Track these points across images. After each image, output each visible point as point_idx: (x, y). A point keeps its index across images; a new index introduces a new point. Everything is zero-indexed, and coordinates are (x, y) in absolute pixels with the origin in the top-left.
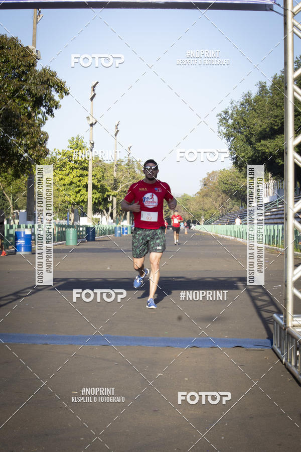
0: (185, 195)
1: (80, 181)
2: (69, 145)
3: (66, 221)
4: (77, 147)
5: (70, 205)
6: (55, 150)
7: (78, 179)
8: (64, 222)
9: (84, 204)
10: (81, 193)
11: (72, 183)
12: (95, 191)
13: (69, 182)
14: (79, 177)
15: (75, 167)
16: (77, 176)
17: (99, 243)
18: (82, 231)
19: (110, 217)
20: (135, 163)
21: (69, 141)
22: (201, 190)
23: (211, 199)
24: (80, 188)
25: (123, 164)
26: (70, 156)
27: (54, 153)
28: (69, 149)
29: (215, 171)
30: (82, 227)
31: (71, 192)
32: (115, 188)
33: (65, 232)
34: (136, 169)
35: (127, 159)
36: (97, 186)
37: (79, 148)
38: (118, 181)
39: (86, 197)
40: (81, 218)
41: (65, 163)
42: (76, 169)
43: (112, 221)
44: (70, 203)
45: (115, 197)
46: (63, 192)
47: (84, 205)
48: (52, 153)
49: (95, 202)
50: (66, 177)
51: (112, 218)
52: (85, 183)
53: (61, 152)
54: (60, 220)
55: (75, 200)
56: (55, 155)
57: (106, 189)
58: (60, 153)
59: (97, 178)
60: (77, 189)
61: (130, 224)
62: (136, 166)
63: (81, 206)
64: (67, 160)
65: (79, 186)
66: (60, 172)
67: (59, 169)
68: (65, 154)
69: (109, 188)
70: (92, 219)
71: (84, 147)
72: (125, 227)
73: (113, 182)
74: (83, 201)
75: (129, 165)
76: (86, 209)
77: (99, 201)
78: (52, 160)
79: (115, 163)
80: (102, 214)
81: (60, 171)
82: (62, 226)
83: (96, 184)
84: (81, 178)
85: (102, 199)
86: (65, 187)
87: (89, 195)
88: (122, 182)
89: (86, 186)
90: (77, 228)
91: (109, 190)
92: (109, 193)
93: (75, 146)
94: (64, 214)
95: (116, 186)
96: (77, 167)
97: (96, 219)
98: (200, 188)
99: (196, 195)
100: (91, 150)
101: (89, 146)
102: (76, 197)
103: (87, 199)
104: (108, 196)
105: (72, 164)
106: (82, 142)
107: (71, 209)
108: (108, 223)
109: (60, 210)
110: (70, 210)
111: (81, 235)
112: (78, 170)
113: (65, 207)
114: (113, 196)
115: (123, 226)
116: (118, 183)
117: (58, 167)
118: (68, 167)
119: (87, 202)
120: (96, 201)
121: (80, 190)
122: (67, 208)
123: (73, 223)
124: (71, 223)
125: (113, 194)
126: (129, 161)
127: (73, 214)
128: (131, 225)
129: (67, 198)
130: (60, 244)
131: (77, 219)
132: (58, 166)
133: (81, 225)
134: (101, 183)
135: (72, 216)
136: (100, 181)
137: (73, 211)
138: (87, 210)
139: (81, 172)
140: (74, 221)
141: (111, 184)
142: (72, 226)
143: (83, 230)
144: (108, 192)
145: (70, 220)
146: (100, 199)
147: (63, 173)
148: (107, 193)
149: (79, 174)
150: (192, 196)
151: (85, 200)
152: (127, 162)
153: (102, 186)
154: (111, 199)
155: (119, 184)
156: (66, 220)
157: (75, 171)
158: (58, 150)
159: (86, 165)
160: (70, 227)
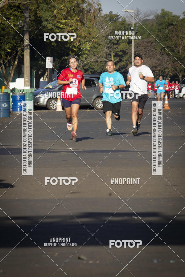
61: (31, 86)
72: (18, 94)
115: (14, 90)
128: (33, 90)
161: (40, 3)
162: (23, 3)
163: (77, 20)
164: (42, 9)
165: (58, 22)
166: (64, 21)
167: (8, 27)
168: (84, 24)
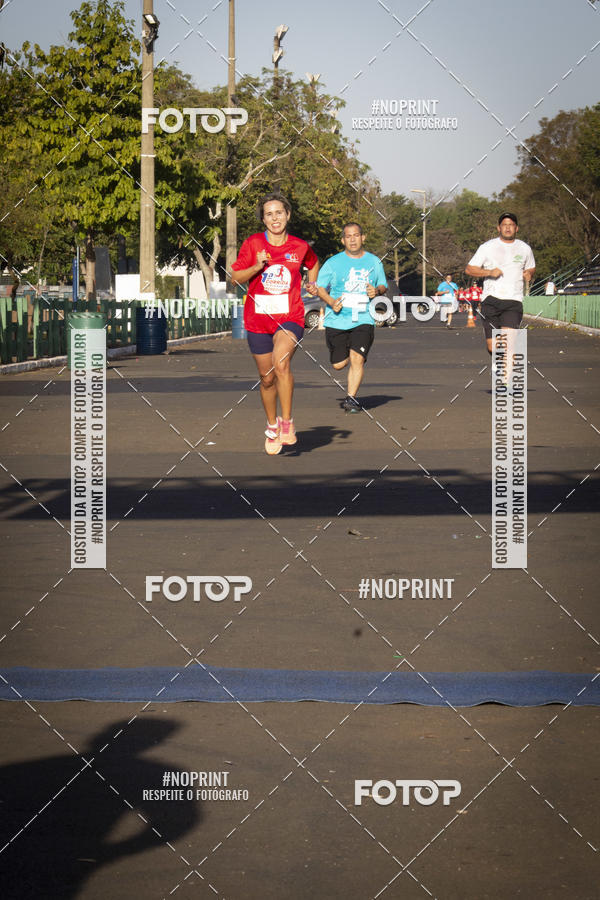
0: (467, 196)
1: (113, 152)
2: (75, 29)
3: (70, 289)
4: (103, 36)
5: (82, 236)
6: (26, 46)
7: (108, 145)
8: (61, 291)
9: (128, 230)
10: (117, 192)
11: (84, 160)
12: (164, 185)
13: (76, 157)
14: (110, 138)
15: (94, 105)
16: (103, 137)
17: (178, 359)
18: (124, 320)
19: (216, 274)
20: (299, 88)
21: (74, 15)
22: (520, 177)
23: (555, 210)
24: (115, 177)
25: (256, 95)
26: (78, 69)
27: (23, 58)
28: (75, 44)
29: (567, 110)
30: (124, 305)
31: (83, 191)
32: (232, 177)
33: (64, 323)
34: (302, 111)
35: (270, 76)
36: (172, 168)
37: (107, 41)
38: (240, 152)
39: (134, 208)
40: (119, 278)
41: (60, 92)
42: (101, 111)
43: (223, 285)
44: (80, 228)
45: (233, 204)
46: (57, 189)
47: (127, 235)
48: (18, 57)
49: (164, 223)
50: (66, 140)
51: (223, 277)
52: (130, 161)
53: (47, 53)
54: (49, 284)
55: (98, 215)
56: (27, 65)
57: (202, 179)
58: (43, 59)
59: (171, 143)
60: (104, 181)
62: (301, 100)
63: (120, 238)
64: (69, 80)
65: (110, 170)
66: (43, 124)
67: (40, 112)
68: (61, 60)
69: (210, 176)
70: (158, 279)
71: (123, 38)
73: (222, 155)
74: (124, 221)
75: (276, 98)
76: (137, 246)
77: (179, 220)
78: (16, 82)
79: (232, 92)
80: (188, 262)
81: (44, 117)
82: (56, 304)
83: (167, 161)
84: (118, 143)
85: (188, 214)
86: (63, 174)
87: (143, 200)
88: (254, 156)
89: (135, 170)
90: (106, 312)
91: (213, 182)
92: (211, 193)
93: (95, 33)
94: (63, 263)
95: (233, 169)
96: (101, 104)
97: (170, 280)
98: (518, 170)
99: (502, 195)
100: (150, 48)
101: (141, 33)
102: (101, 205)
103: (138, 213)
104: (210, 202)
105: (85, 95)
106: (117, 18)
107: (84, 249)
108: (211, 294)
109: (47, 251)
110: (81, 250)
111: (119, 336)
112: (105, 116)
113: (64, 239)
114: (225, 202)
116: (240, 157)
117: (37, 107)
118: (71, 104)
119: (138, 223)
120: (170, 219)
121: (114, 184)
122: (72, 243)
123: (92, 296)
124: (84, 295)
125: (223, 196)
126: (278, 82)
127: (90, 266)
129: (72, 212)
130: (50, 365)
131: (105, 281)
132: (36, 101)
133: (119, 300)
134: (185, 158)
135: (89, 272)
136: (181, 154)
137: (91, 255)
138: (137, 252)
139: (118, 121)
140: (96, 286)
141: (219, 162)
142: (89, 305)
143: (125, 315)
144: (208, 187)
145: (83, 284)
146: (182, 214)
147: (54, 127)
148: (203, 193)
149: (110, 130)
150: (491, 199)
151: (132, 217)
152: (270, 86)
153: (187, 168)
154: (219, 213)
155: (246, 161)
156: (70, 283)
157: (96, 119)
158: (38, 49)
159: (133, 99)
160: (80, 306)
161: (296, 181)
162: (273, 181)
163: (347, 204)
164: (299, 189)
165: (320, 206)
166: (329, 205)
167: (251, 215)
168: (356, 209)
